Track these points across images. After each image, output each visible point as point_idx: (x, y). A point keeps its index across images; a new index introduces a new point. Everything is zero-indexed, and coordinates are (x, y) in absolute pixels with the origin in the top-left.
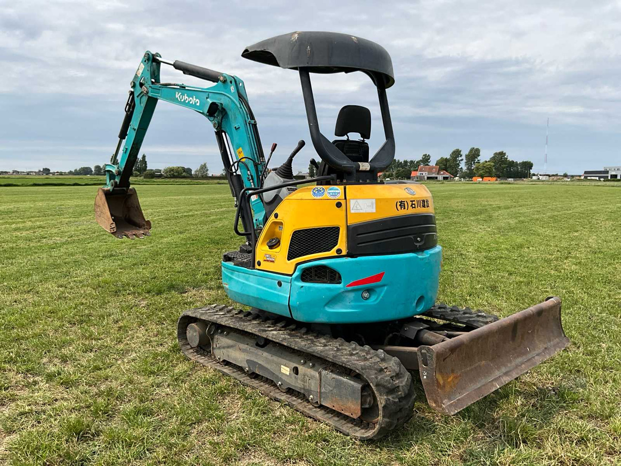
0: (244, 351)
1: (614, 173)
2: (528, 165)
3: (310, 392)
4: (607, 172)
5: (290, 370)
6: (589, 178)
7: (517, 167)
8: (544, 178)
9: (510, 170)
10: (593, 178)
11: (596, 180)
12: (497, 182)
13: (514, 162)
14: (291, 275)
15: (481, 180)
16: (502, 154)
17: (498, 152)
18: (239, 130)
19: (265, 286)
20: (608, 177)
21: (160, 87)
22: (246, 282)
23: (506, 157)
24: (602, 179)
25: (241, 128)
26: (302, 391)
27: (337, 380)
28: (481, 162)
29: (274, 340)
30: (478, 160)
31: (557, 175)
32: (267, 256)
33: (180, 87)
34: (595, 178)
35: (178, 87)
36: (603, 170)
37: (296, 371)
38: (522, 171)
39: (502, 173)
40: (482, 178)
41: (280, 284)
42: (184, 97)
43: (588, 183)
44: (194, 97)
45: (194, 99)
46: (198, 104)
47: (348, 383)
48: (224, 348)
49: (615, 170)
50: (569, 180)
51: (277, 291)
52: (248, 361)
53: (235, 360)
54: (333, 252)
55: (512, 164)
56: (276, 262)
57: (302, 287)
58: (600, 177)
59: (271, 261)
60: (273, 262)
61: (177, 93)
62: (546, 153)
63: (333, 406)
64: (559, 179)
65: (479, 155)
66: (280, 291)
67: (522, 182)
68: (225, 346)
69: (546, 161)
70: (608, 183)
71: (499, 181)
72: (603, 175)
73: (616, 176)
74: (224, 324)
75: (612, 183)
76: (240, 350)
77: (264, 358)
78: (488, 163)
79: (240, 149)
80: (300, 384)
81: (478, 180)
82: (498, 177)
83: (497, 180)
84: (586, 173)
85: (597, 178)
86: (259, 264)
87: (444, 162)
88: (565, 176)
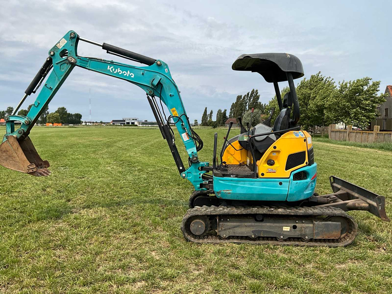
0: (249, 226)
1: (128, 121)
2: (79, 116)
3: (305, 235)
4: (124, 121)
5: (291, 228)
6: (115, 124)
7: (73, 117)
8: (90, 124)
9: (68, 119)
10: (117, 124)
11: (119, 125)
12: (62, 126)
13: (70, 113)
14: (289, 178)
15: (52, 125)
16: (63, 109)
17: (61, 107)
18: (172, 97)
19: (268, 187)
20: (125, 123)
21: (88, 60)
22: (251, 186)
23: (66, 111)
24: (122, 125)
25: (174, 96)
26: (299, 237)
27: (325, 224)
28: (50, 113)
29: (283, 214)
30: (48, 112)
31: (96, 122)
32: (270, 170)
33: (111, 62)
34: (119, 124)
35: (110, 62)
36: (122, 120)
37: (295, 227)
38: (76, 120)
39: (64, 120)
40: (53, 124)
41: (281, 184)
42: (117, 70)
43: (114, 127)
44: (129, 71)
45: (129, 73)
46: (133, 77)
47: (333, 223)
48: (230, 229)
49: (128, 119)
50: (105, 125)
51: (280, 188)
52: (253, 232)
53: (242, 233)
54: (304, 164)
55: (69, 115)
56: (277, 172)
57: (297, 183)
58: (121, 124)
59: (273, 172)
60: (275, 172)
61: (109, 66)
62: (90, 109)
63: (323, 237)
64: (99, 125)
65: (48, 109)
66: (281, 187)
67: (77, 126)
68: (231, 227)
69: (91, 114)
70: (126, 127)
71: (63, 126)
72: (122, 122)
73: (129, 123)
74: (237, 213)
75: (133, 127)
76: (246, 226)
77: (267, 227)
78: (56, 114)
79: (174, 109)
80: (298, 233)
81: (50, 125)
82: (63, 123)
83: (62, 125)
84: (113, 121)
85: (120, 124)
86: (263, 174)
87: (24, 113)
88: (101, 122)
